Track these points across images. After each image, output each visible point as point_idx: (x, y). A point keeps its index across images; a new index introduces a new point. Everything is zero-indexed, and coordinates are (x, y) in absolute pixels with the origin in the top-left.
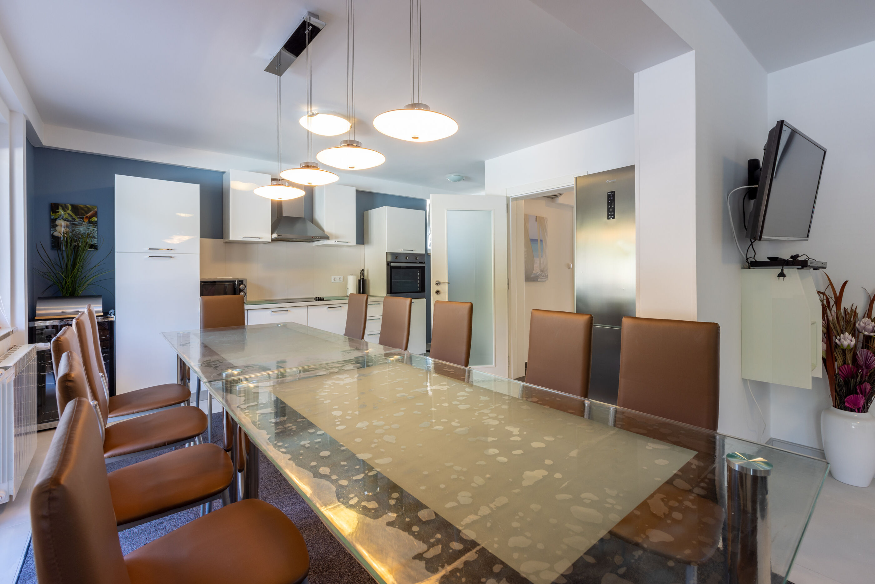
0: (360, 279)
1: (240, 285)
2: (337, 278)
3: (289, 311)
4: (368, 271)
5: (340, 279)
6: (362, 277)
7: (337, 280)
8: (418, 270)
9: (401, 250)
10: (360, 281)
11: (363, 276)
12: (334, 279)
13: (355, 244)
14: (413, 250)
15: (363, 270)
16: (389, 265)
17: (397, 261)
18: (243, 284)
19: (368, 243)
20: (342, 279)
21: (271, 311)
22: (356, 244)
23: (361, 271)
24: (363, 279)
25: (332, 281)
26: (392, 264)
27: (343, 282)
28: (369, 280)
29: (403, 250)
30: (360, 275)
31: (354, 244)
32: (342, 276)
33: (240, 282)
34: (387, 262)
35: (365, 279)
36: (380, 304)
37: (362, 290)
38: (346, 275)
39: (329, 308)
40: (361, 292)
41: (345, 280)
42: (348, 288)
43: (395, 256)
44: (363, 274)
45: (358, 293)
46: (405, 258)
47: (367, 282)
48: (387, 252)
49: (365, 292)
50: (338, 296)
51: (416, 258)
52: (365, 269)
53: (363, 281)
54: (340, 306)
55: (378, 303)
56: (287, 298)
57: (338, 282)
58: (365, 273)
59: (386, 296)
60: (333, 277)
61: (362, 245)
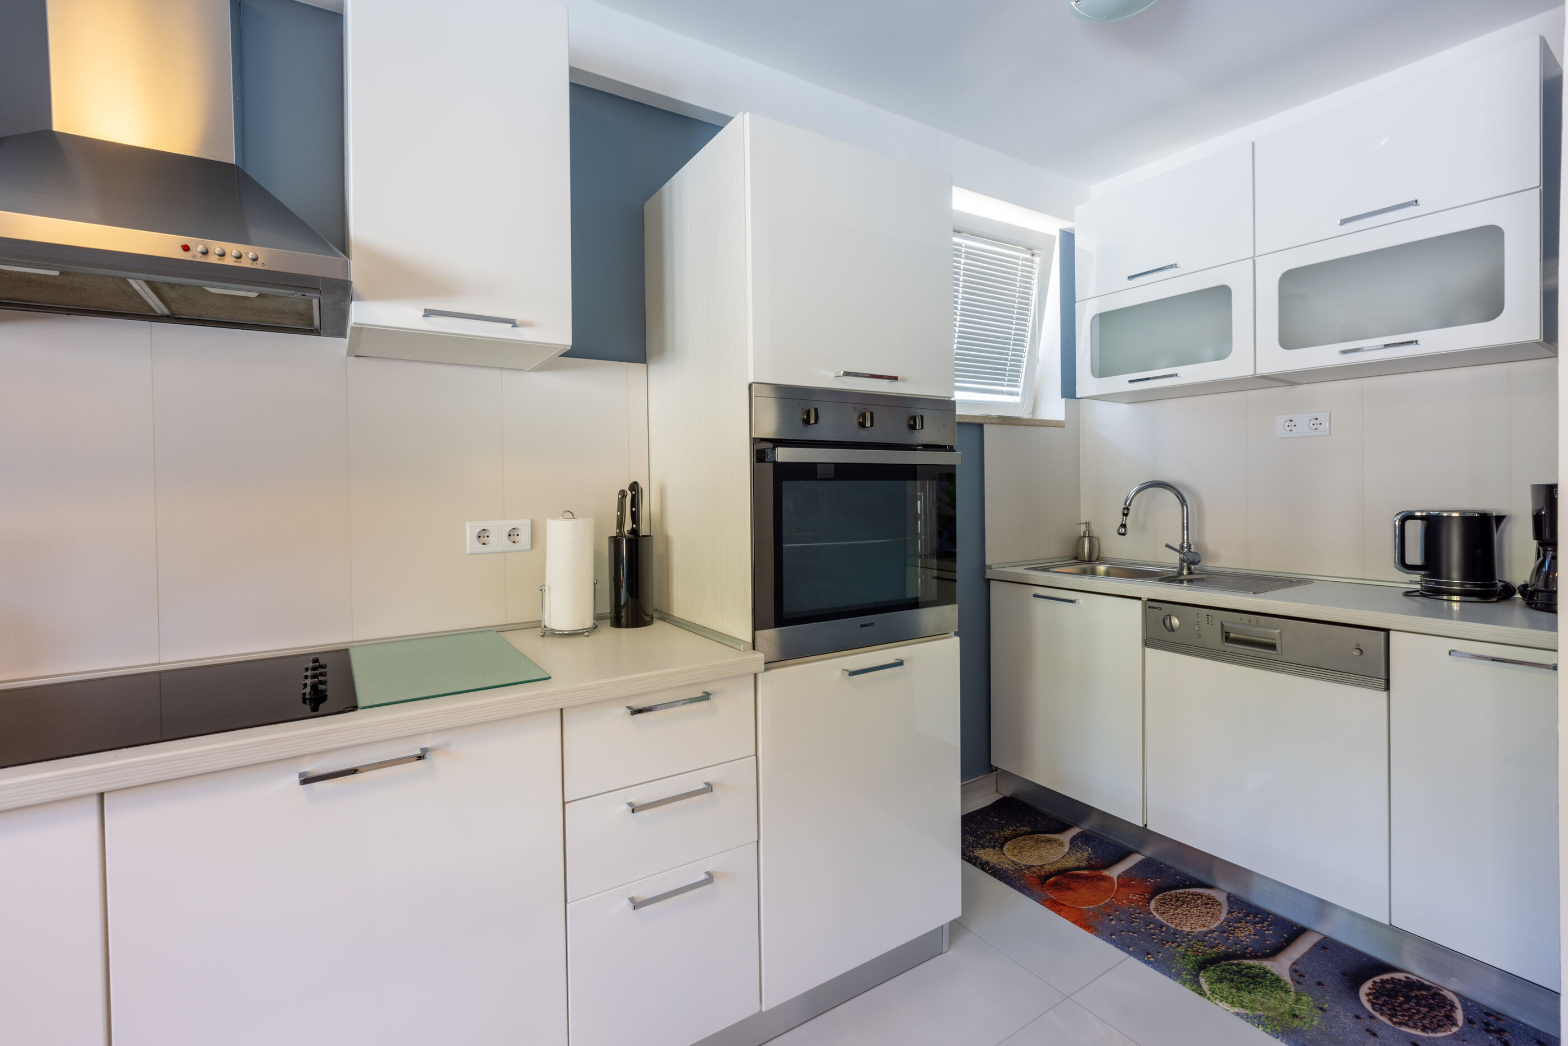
0: (621, 534)
2: (499, 530)
4: (662, 492)
5: (512, 534)
6: (628, 525)
7: (498, 540)
8: (918, 484)
9: (832, 374)
10: (616, 541)
11: (635, 517)
12: (482, 535)
13: (566, 341)
14: (895, 378)
15: (634, 487)
16: (769, 458)
17: (811, 432)
19: (662, 350)
20: (524, 537)
23: (623, 494)
24: (635, 532)
25: (468, 551)
26: (784, 455)
27: (532, 548)
28: (667, 541)
29: (846, 374)
30: (615, 513)
32: (528, 522)
34: (755, 441)
35: (644, 531)
36: (710, 695)
37: (630, 598)
38: (532, 522)
39: (307, 780)
40: (624, 605)
41: (529, 547)
42: (549, 588)
43: (803, 409)
44: (634, 509)
45: (609, 611)
46: (856, 422)
47: (657, 548)
48: (756, 384)
49: (642, 613)
50: (505, 623)
51: (912, 423)
52: (643, 485)
53: (637, 541)
54: (421, 749)
55: (704, 692)
56: (162, 661)
57: (505, 552)
58: (649, 505)
59: (750, 640)
60: (471, 530)
61: (626, 363)
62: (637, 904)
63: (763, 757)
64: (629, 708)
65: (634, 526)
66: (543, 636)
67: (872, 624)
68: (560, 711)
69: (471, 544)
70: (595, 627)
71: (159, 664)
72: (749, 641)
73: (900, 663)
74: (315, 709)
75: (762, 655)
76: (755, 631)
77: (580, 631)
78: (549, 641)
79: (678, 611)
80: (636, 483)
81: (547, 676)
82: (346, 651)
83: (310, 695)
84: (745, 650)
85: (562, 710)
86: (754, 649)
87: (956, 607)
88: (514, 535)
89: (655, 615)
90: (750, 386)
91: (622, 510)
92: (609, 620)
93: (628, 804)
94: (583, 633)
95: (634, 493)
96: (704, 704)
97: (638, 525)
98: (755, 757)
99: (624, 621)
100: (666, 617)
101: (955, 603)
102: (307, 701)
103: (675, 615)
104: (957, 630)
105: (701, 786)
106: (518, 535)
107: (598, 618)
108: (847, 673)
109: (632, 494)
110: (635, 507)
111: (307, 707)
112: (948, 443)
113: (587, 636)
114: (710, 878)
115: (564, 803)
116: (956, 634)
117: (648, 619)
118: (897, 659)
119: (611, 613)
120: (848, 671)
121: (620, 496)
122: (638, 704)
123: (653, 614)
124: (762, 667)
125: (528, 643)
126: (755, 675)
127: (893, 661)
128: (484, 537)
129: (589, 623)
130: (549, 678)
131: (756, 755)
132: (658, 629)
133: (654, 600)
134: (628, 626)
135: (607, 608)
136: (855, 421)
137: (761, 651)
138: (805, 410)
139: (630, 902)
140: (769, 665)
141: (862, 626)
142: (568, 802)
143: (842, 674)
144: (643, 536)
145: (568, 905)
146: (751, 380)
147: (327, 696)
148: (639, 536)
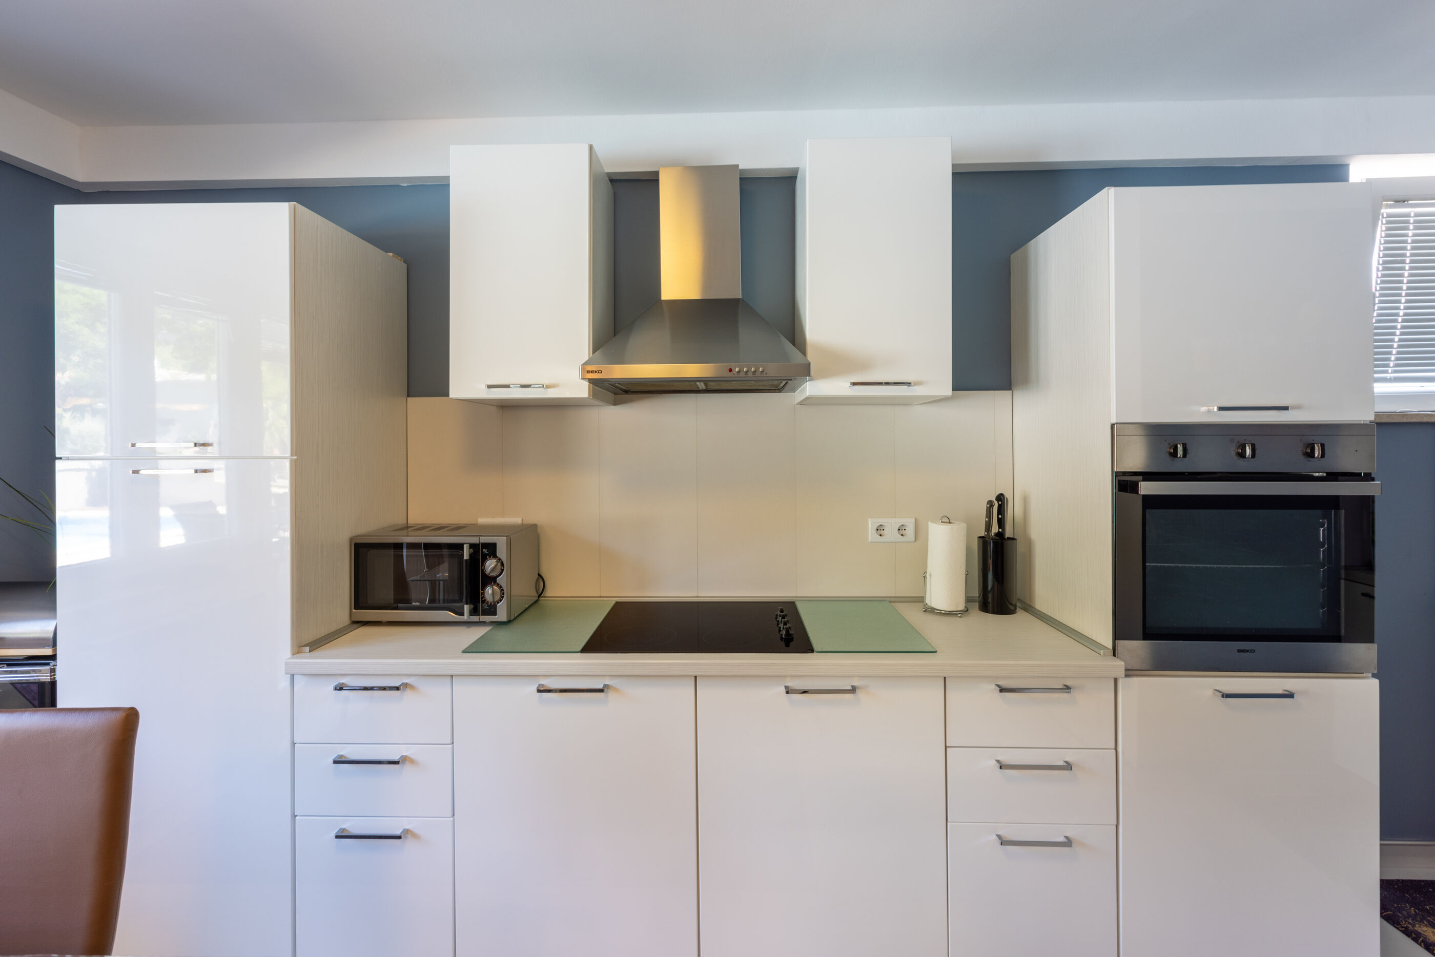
0: (988, 535)
1: (484, 559)
2: (892, 525)
3: (616, 690)
4: (1026, 501)
5: (901, 529)
6: (995, 529)
7: (891, 533)
8: (1319, 512)
9: (1204, 409)
10: (983, 540)
11: (1001, 523)
12: (880, 529)
13: (947, 390)
14: (1286, 409)
15: (1000, 498)
16: (1132, 490)
17: (1178, 466)
18: (495, 556)
19: (1026, 382)
20: (910, 531)
21: (534, 688)
22: (954, 389)
23: (990, 504)
24: (1000, 535)
25: (870, 540)
26: (1147, 488)
27: (916, 540)
28: (1029, 544)
29: (1221, 409)
30: (983, 519)
31: (945, 387)
32: (913, 520)
33: (485, 550)
34: (1117, 475)
35: (1008, 533)
36: (1071, 689)
37: (996, 583)
38: (916, 520)
39: (788, 691)
40: (990, 590)
41: (913, 539)
42: (930, 575)
43: (1169, 444)
44: (1000, 516)
45: (977, 595)
46: (1233, 453)
47: (1020, 548)
48: (1118, 425)
49: (1008, 603)
50: (895, 596)
51: (1309, 451)
52: (1008, 495)
53: (1002, 544)
54: (852, 686)
55: (1064, 685)
56: (699, 595)
57: (896, 542)
58: (1014, 510)
59: (1110, 646)
60: (872, 524)
61: (993, 391)
62: (1004, 842)
63: (1123, 753)
64: (998, 686)
65: (1000, 530)
66: (925, 611)
67: (1253, 651)
68: (943, 679)
69: (872, 536)
70: (967, 611)
71: (698, 597)
72: (1109, 648)
73: (1290, 695)
74: (787, 645)
75: (1123, 663)
76: (1115, 640)
77: (955, 613)
78: (930, 617)
79: (1040, 604)
80: (1002, 494)
81: (934, 650)
82: (793, 603)
83: (785, 636)
84: (1105, 655)
85: (945, 678)
86: (1114, 655)
87: (1373, 647)
88: (902, 530)
89: (1018, 604)
90: (1112, 426)
91: (990, 517)
92: (977, 603)
93: (996, 760)
94: (957, 614)
95: (1000, 503)
96: (1064, 696)
97: (1004, 529)
98: (1114, 751)
99: (990, 606)
100: (1029, 608)
101: (1371, 640)
102: (783, 640)
103: (1037, 608)
104: (1376, 672)
105: (1061, 763)
106: (905, 530)
107: (969, 600)
108: (1220, 694)
109: (998, 504)
110: (1001, 515)
111: (783, 644)
112: (1362, 470)
113: (960, 617)
114: (1068, 843)
115: (946, 747)
116: (1374, 676)
117: (1012, 608)
118: (1285, 690)
119: (979, 597)
120: (1221, 692)
121: (988, 506)
122: (1005, 683)
123: (1016, 604)
124: (1123, 673)
125: (912, 614)
126: (1116, 680)
127: (1280, 692)
128: (880, 530)
129: (961, 607)
130: (936, 652)
131: (1116, 749)
132: (1020, 617)
133: (1018, 589)
134: (994, 612)
135: (976, 593)
136: (1233, 450)
137: (1122, 660)
138: (1172, 444)
139: (997, 838)
140: (1130, 672)
141: (1239, 651)
142: (949, 747)
143: (1214, 693)
144: (1009, 538)
145: (948, 824)
146: (1114, 421)
147: (793, 638)
148: (1004, 539)
